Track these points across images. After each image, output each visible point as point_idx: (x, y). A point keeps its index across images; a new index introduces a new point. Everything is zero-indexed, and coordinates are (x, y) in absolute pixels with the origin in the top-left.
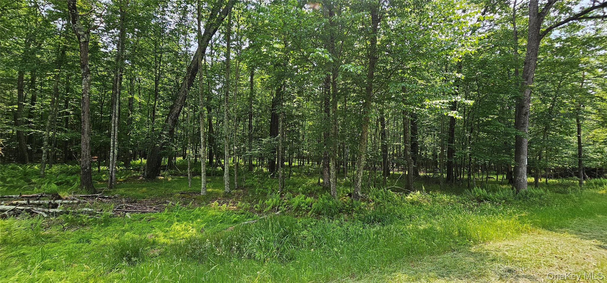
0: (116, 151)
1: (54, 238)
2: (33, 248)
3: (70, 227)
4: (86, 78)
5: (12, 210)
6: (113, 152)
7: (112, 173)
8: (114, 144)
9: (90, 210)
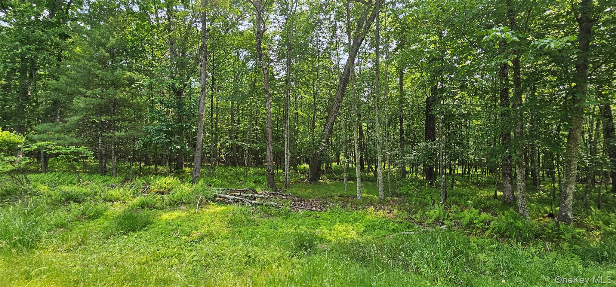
0: (288, 157)
1: (256, 223)
2: (246, 228)
3: (265, 216)
5: (233, 199)
6: (287, 158)
7: (286, 176)
8: (287, 152)
9: (275, 204)
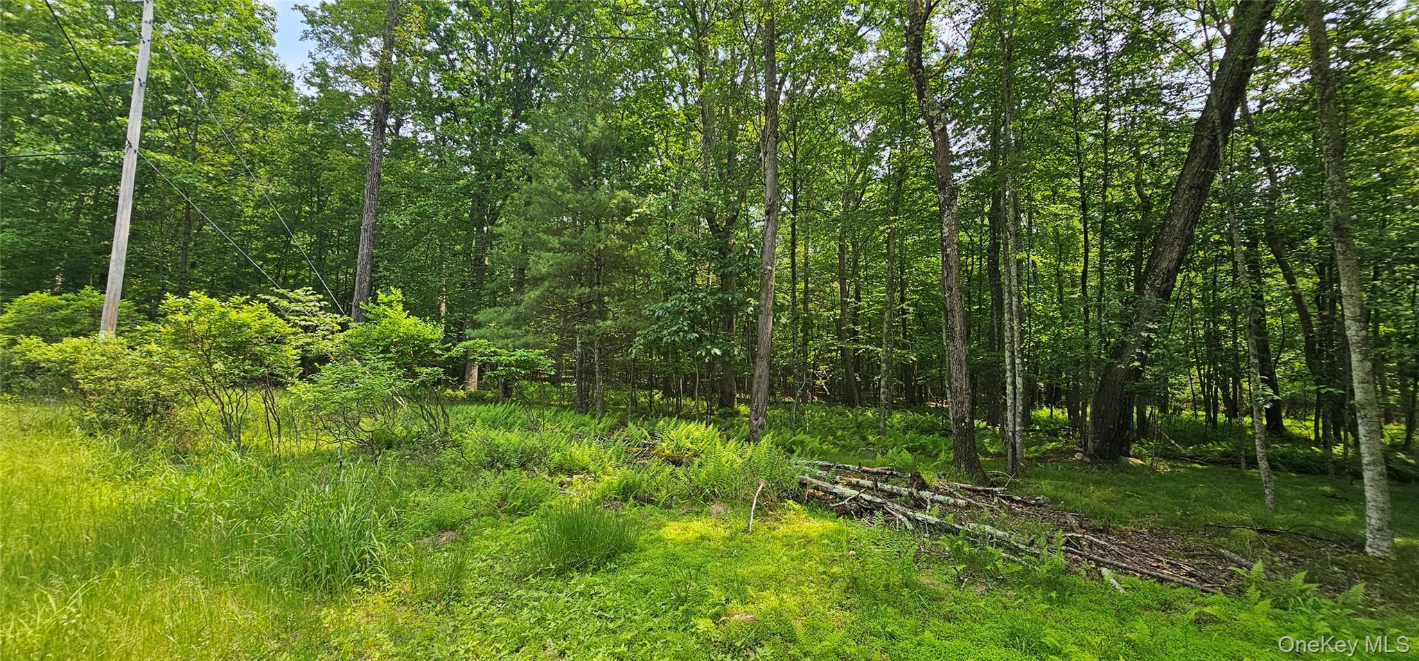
0: (1019, 381)
1: (945, 605)
3: (973, 580)
4: (950, 210)
5: (854, 499)
6: (1014, 383)
7: (1014, 438)
8: (1013, 363)
9: (1000, 533)
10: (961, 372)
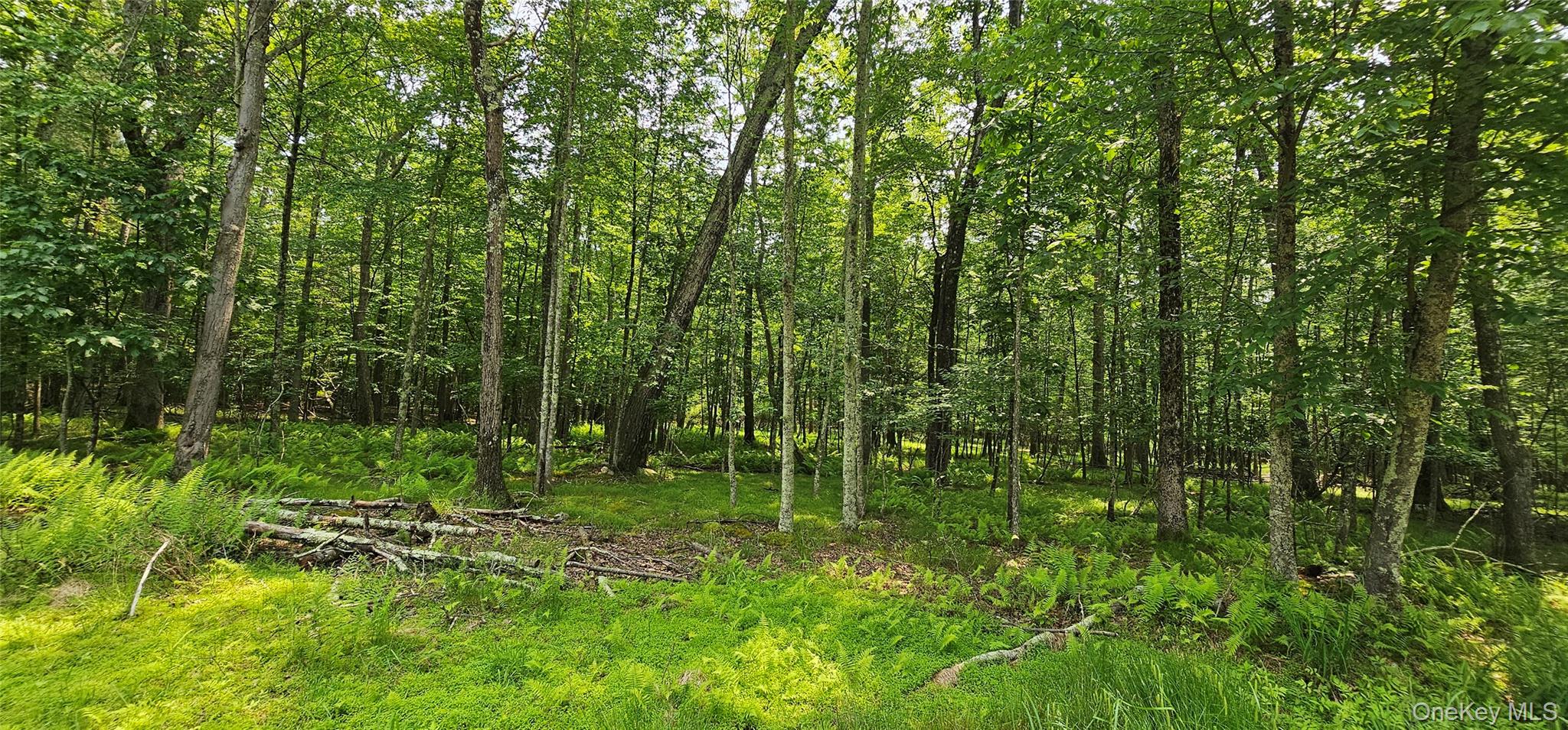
0: (554, 397)
1: (424, 657)
2: (369, 685)
3: (464, 613)
4: (498, 204)
5: (331, 543)
6: (549, 399)
7: (544, 455)
8: (550, 378)
9: (508, 558)
10: (493, 385)
